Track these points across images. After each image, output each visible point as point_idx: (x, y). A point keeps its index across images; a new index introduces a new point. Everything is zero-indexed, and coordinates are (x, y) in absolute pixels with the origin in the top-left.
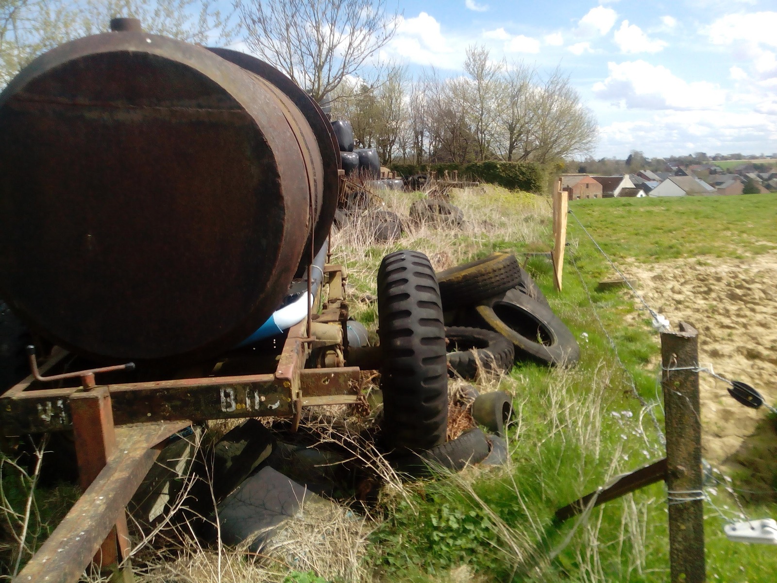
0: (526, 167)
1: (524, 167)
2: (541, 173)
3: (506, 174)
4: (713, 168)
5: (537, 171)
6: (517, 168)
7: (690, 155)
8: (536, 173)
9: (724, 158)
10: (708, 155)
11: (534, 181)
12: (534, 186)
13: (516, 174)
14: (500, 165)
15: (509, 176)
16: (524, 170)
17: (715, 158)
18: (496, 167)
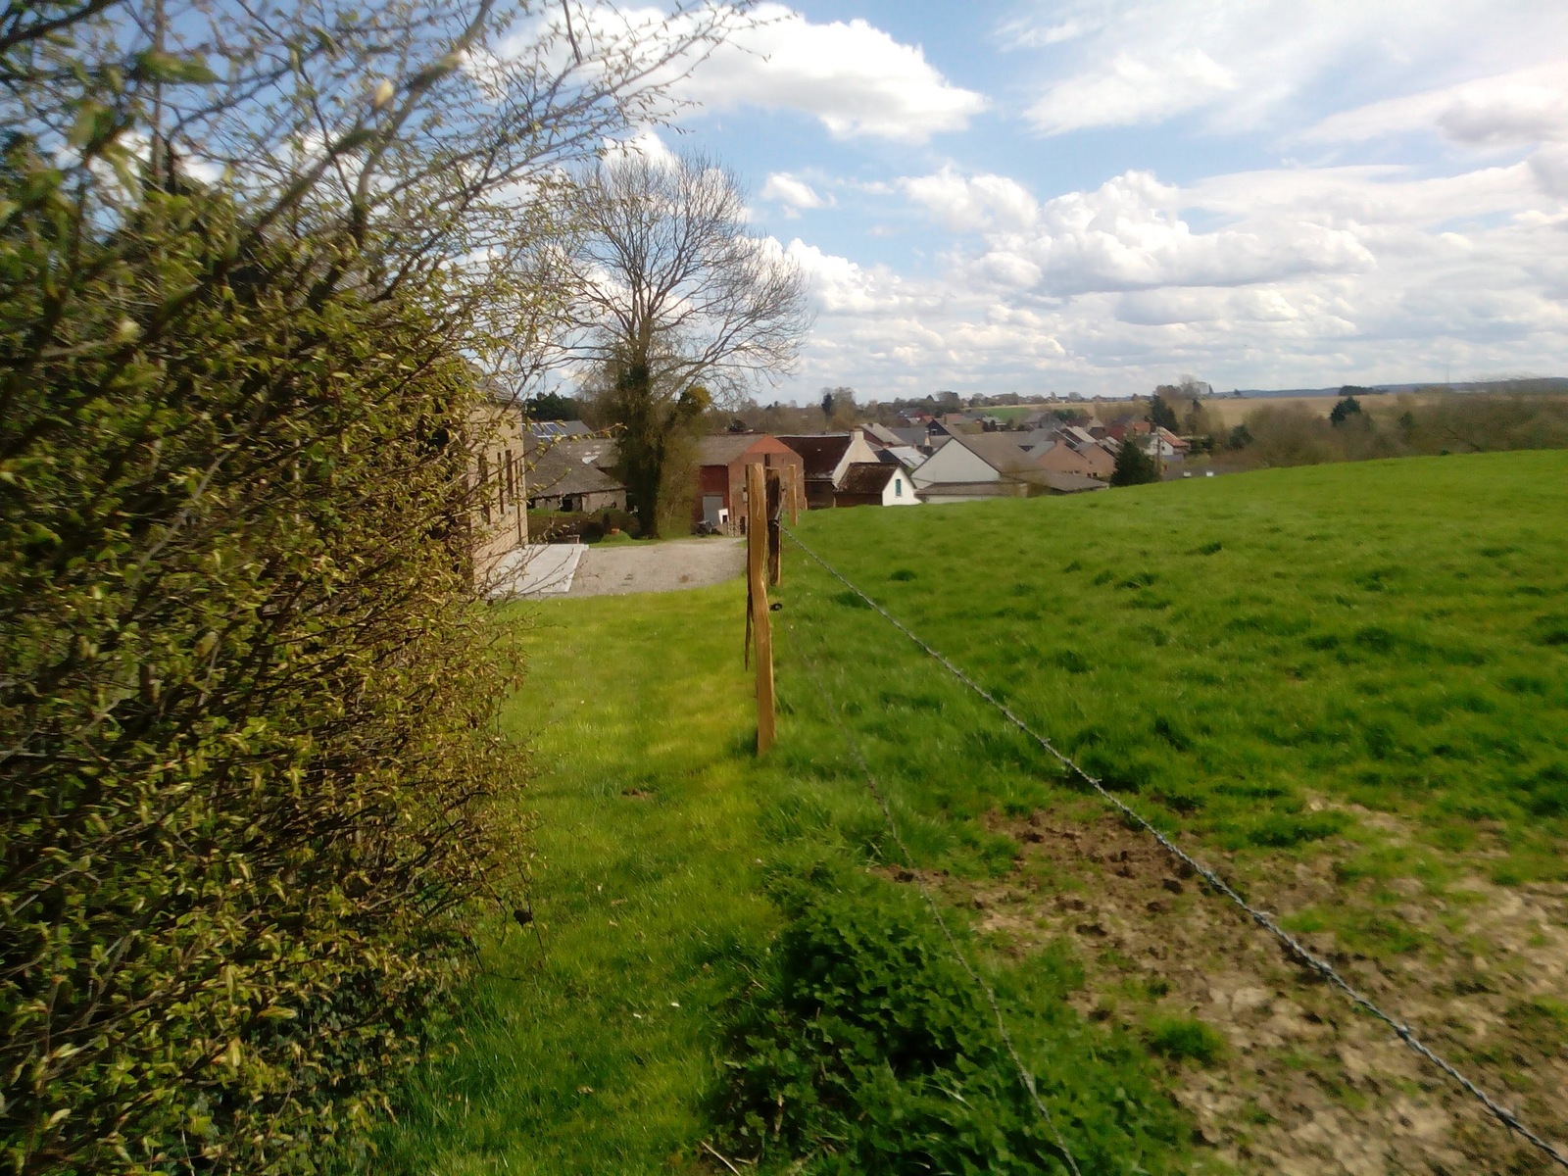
4: (988, 420)
7: (929, 397)
9: (989, 402)
10: (961, 396)
17: (972, 402)
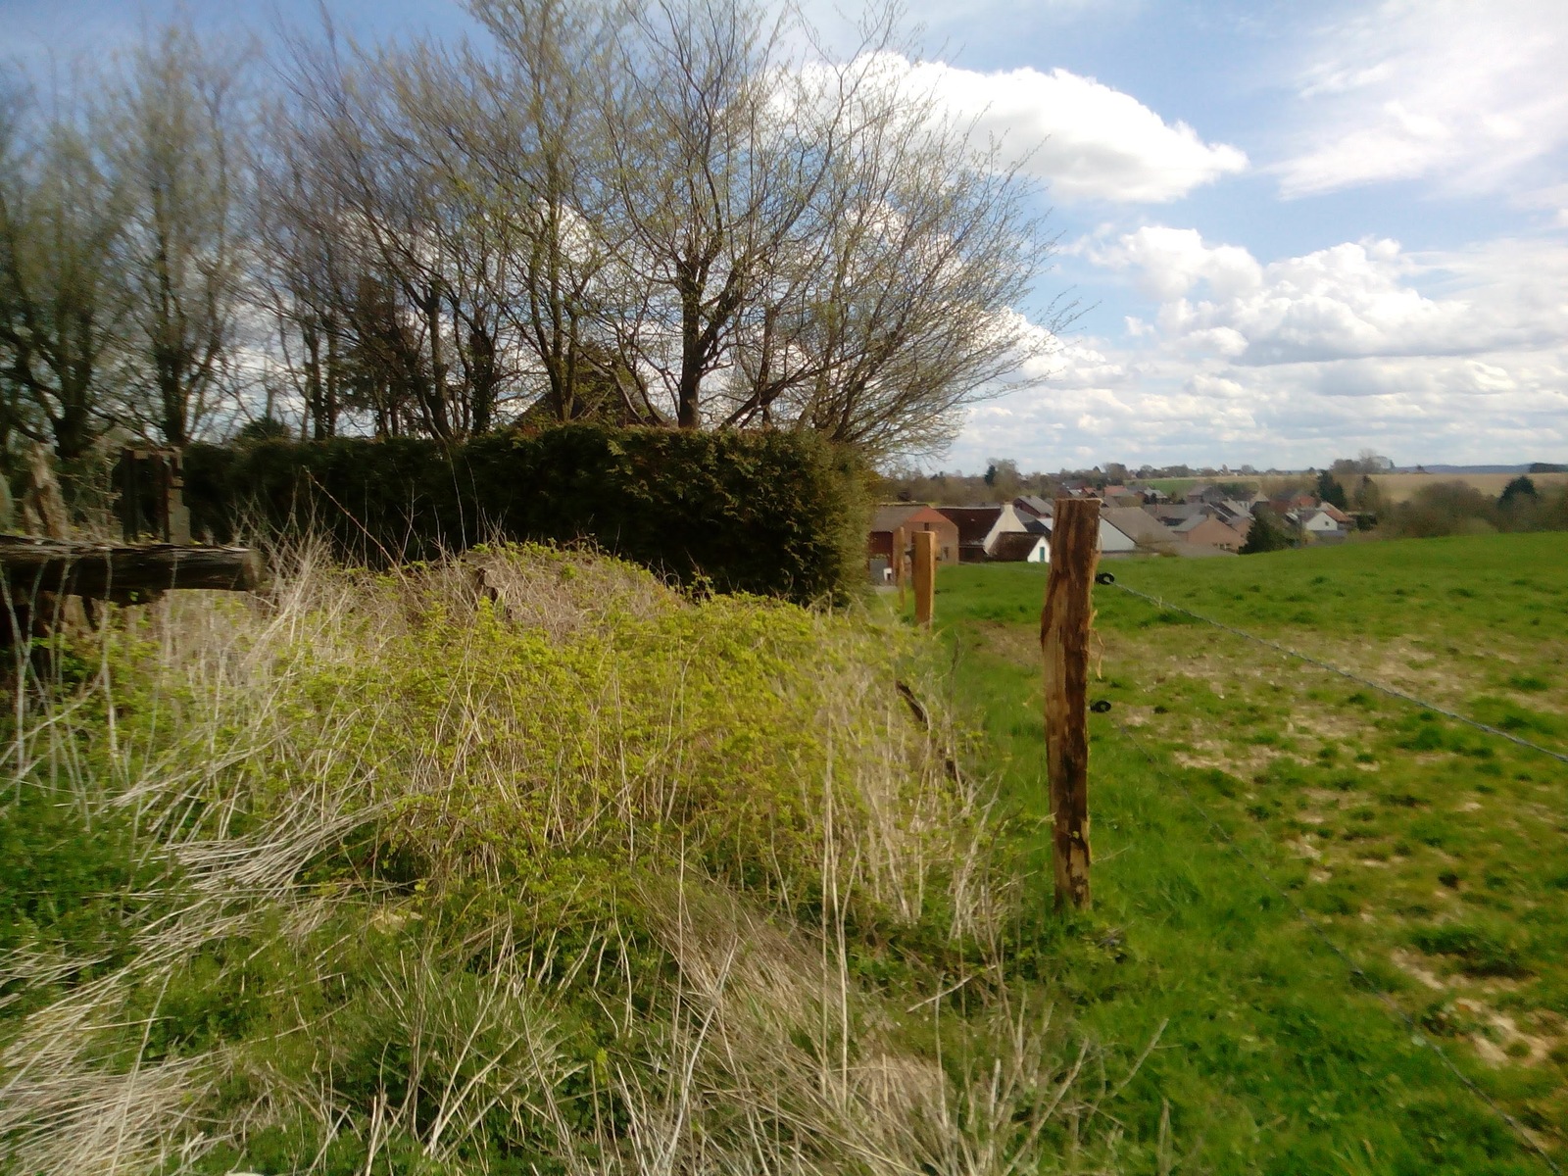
0: (757, 453)
1: (745, 452)
2: (836, 483)
3: (653, 486)
4: (1149, 492)
5: (817, 471)
6: (710, 459)
7: (1096, 468)
8: (809, 483)
9: (1156, 474)
10: (1129, 468)
11: (801, 522)
12: (803, 551)
13: (707, 488)
14: (626, 445)
15: (673, 496)
16: (747, 466)
17: (1140, 474)
18: (604, 450)
